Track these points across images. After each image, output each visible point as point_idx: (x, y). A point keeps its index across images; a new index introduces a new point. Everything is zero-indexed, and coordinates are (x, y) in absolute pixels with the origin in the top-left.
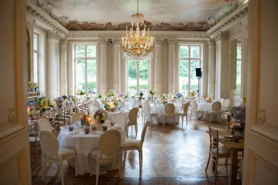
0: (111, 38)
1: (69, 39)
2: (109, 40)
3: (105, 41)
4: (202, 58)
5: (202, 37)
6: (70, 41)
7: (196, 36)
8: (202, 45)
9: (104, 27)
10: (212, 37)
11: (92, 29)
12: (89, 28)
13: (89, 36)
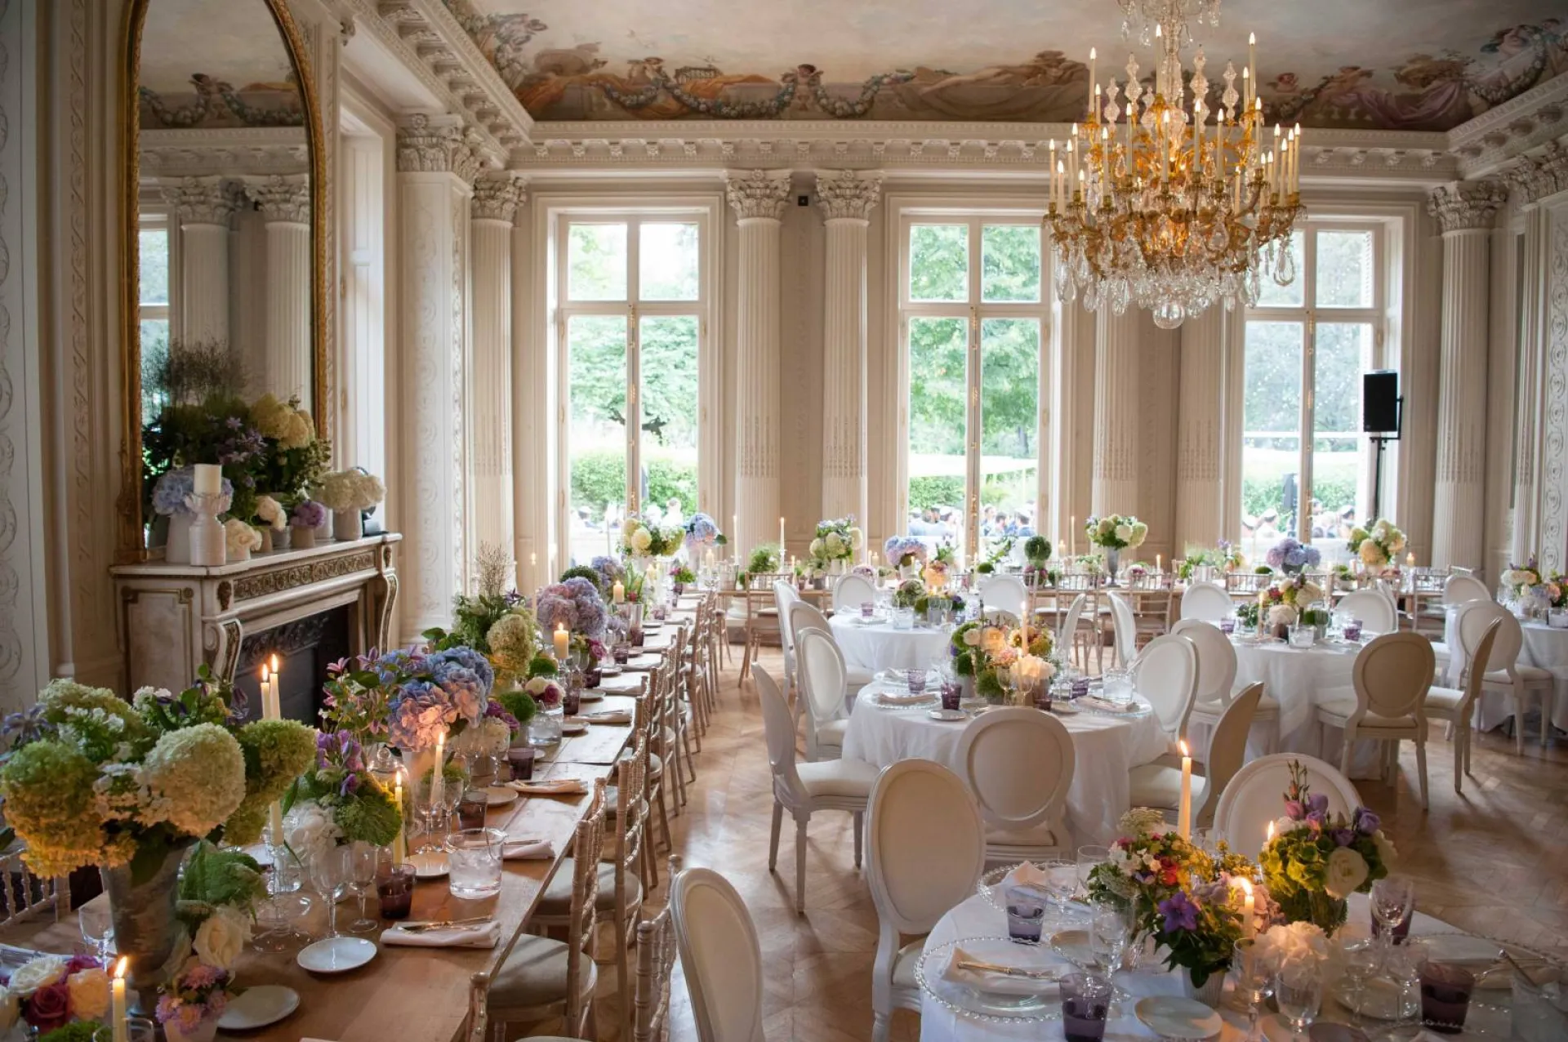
0: (806, 169)
1: (526, 175)
2: (795, 181)
3: (770, 191)
4: (1395, 311)
5: (1409, 166)
6: (531, 190)
7: (1374, 166)
8: (1395, 225)
9: (765, 97)
10: (1478, 170)
11: (688, 111)
12: (662, 99)
13: (666, 157)
